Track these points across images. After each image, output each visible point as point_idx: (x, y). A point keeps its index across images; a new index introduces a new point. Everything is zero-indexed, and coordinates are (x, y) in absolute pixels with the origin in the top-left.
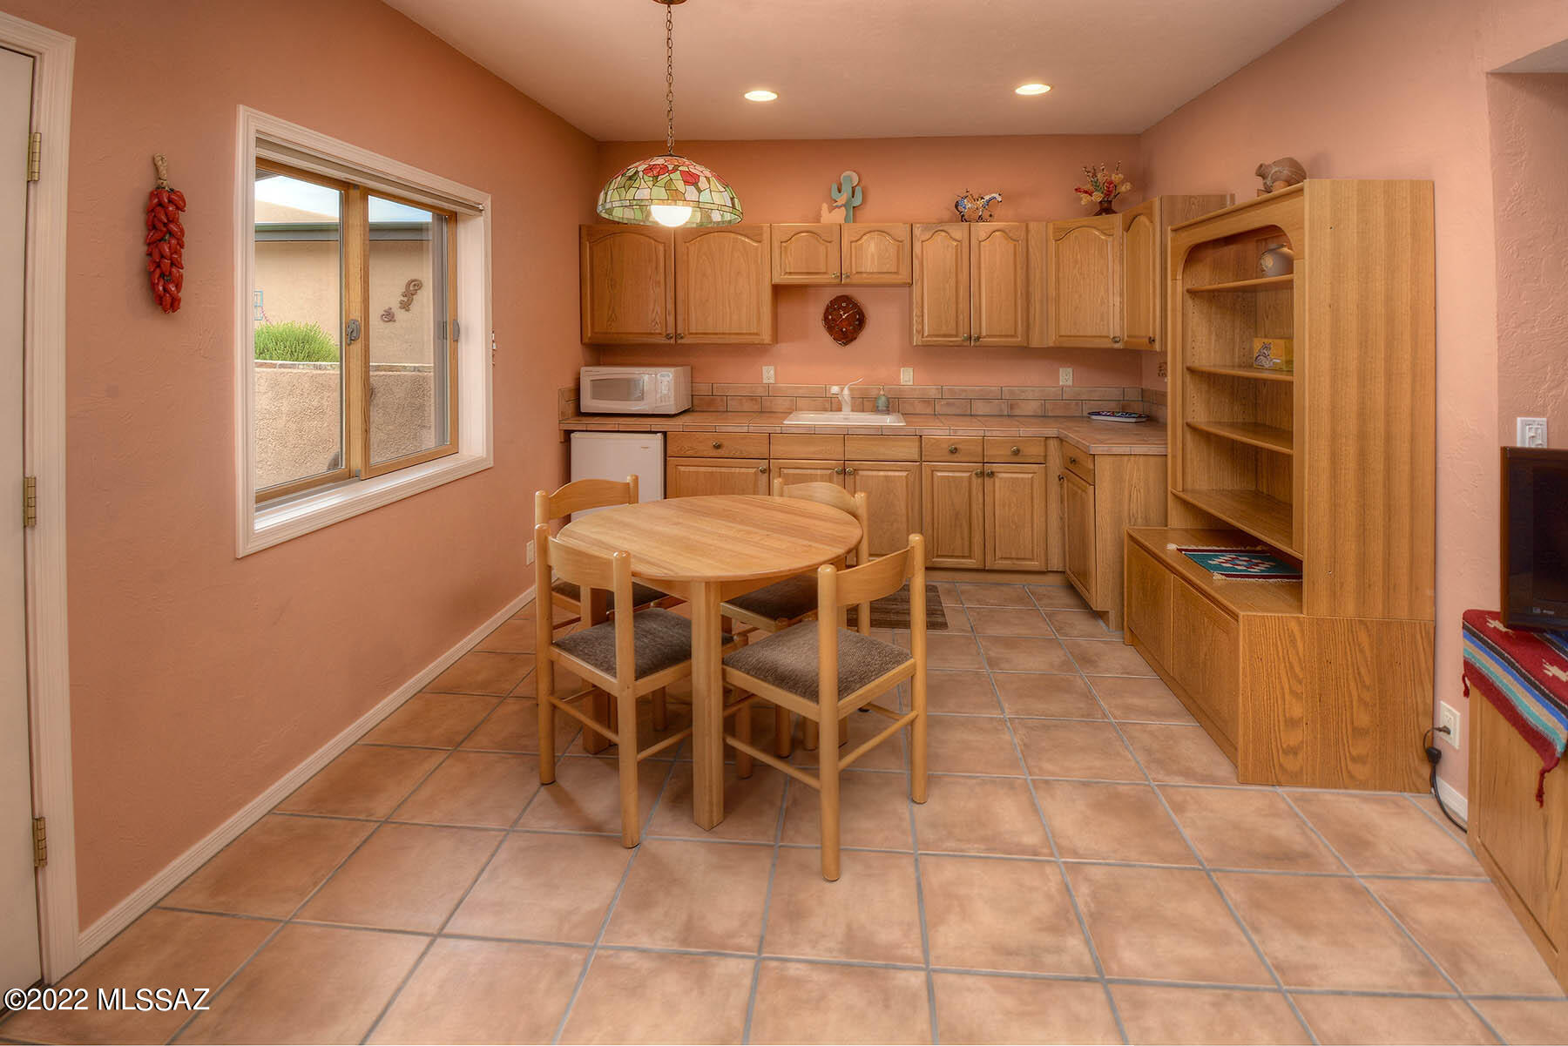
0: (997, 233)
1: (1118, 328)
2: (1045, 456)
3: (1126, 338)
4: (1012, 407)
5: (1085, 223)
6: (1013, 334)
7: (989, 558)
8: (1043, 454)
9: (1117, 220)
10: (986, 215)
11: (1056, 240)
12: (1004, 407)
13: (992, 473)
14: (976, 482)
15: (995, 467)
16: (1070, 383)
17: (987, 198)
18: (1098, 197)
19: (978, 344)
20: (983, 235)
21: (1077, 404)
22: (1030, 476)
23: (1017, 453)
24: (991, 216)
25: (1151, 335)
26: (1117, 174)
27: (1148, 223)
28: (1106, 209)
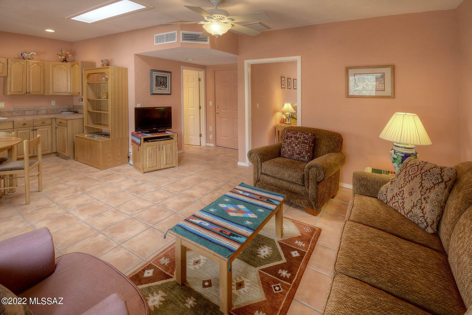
0: (35, 64)
1: (69, 90)
2: (51, 123)
3: (72, 93)
4: (38, 112)
5: (60, 64)
6: (40, 91)
7: (35, 153)
8: (51, 122)
9: (69, 64)
10: (31, 58)
11: (52, 67)
12: (35, 112)
13: (36, 129)
14: (31, 132)
15: (37, 128)
16: (55, 104)
17: (31, 53)
18: (63, 57)
19: (29, 94)
20: (31, 64)
21: (57, 110)
22: (47, 129)
23: (43, 123)
24: (32, 58)
25: (79, 92)
26: (68, 52)
27: (78, 66)
28: (65, 60)
